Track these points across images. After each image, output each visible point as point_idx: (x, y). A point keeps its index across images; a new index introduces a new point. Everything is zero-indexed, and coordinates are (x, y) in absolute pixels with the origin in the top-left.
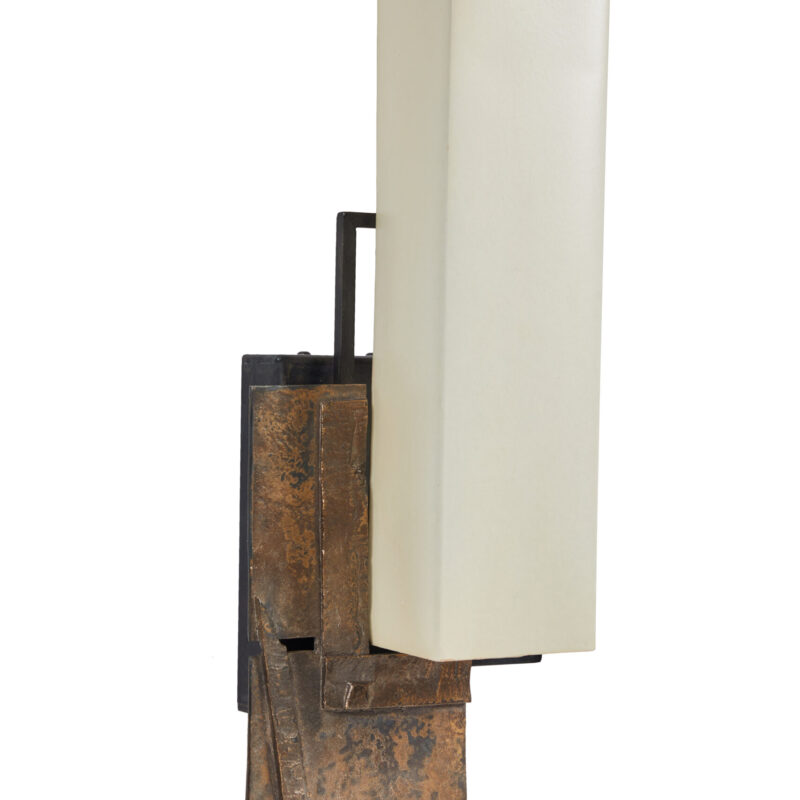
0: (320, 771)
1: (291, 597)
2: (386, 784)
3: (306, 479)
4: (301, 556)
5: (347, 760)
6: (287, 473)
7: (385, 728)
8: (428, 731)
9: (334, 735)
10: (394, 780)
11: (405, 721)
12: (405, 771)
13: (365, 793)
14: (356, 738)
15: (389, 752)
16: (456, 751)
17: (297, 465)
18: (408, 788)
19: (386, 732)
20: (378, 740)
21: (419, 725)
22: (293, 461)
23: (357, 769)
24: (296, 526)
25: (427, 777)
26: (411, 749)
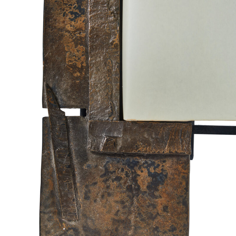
0: (87, 186)
1: (69, 84)
2: (131, 198)
3: (80, 16)
4: (75, 60)
5: (105, 181)
6: (67, 12)
7: (131, 165)
8: (162, 170)
9: (96, 166)
10: (137, 196)
11: (146, 162)
12: (145, 192)
13: (117, 202)
14: (111, 169)
15: (135, 180)
16: (181, 183)
17: (74, 8)
18: (147, 202)
19: (132, 168)
20: (127, 172)
21: (155, 165)
22: (71, 5)
23: (112, 187)
24: (73, 43)
25: (160, 197)
26: (150, 179)
